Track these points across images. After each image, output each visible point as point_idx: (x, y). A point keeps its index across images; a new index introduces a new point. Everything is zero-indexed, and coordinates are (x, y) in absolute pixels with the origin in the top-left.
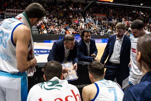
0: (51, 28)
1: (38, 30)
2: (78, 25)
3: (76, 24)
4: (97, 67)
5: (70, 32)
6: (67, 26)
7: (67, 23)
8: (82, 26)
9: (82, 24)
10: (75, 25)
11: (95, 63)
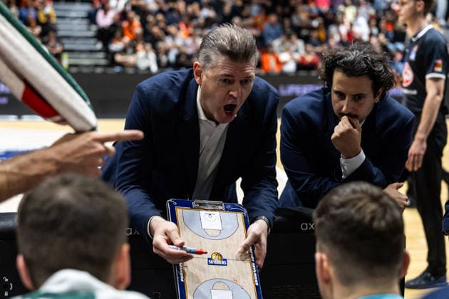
0: (173, 37)
1: (106, 50)
2: (330, 20)
3: (321, 14)
4: (357, 217)
5: (284, 57)
6: (266, 26)
7: (267, 11)
8: (351, 25)
9: (357, 15)
10: (312, 18)
11: (354, 192)
